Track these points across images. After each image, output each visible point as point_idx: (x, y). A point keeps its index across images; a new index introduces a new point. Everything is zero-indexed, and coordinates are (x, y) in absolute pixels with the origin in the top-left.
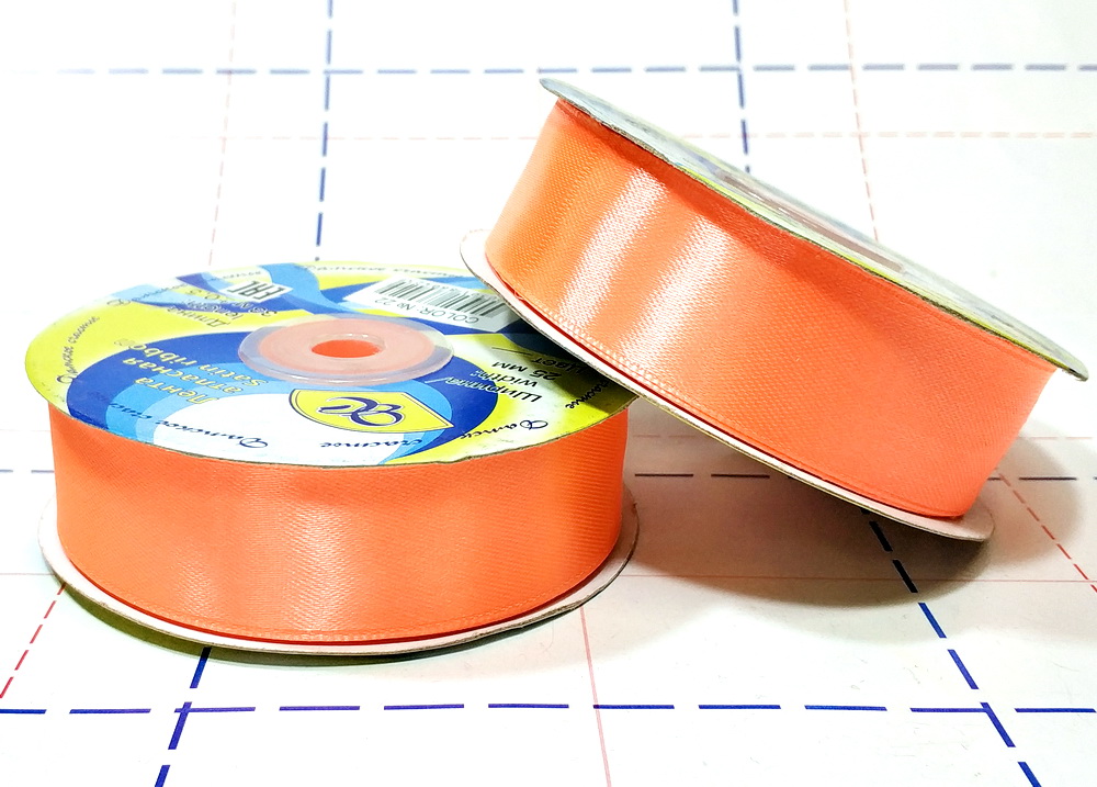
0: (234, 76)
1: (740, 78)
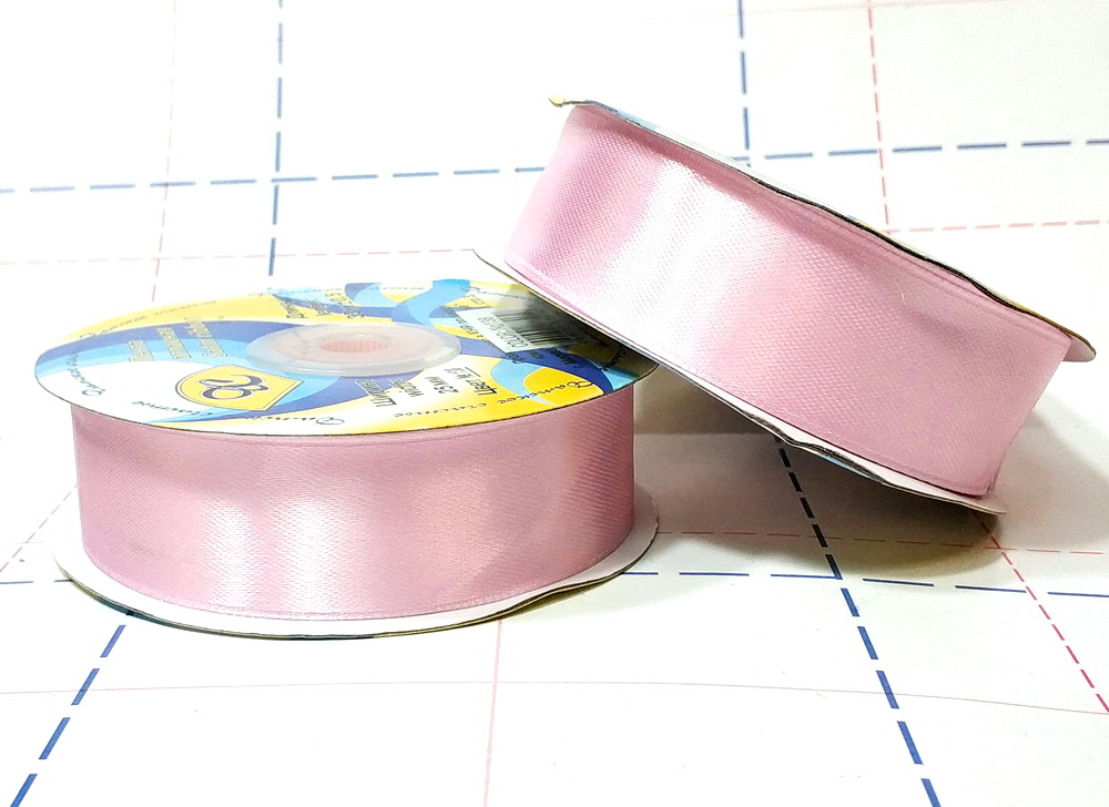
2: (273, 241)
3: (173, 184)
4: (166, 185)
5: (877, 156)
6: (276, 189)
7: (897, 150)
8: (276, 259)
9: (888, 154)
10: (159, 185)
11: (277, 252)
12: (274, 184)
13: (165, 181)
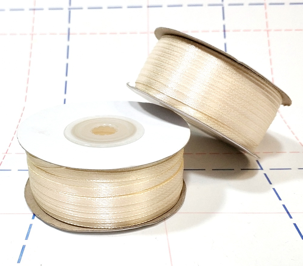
0: (36, 11)
1: (223, 8)
2: (69, 29)
4: (34, 10)
7: (271, 4)
8: (71, 36)
12: (69, 10)
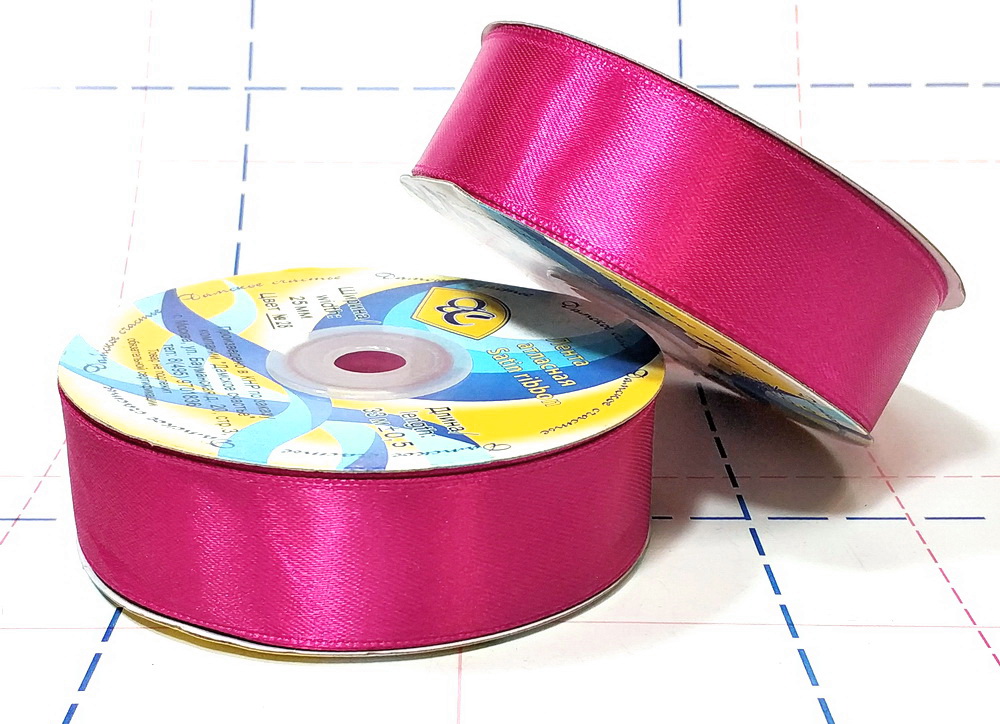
2: (246, 148)
3: (153, 88)
4: (146, 88)
5: (796, 89)
6: (249, 96)
7: (814, 86)
8: (248, 165)
9: (806, 88)
10: (142, 88)
11: (249, 158)
12: (247, 92)
13: (143, 85)
